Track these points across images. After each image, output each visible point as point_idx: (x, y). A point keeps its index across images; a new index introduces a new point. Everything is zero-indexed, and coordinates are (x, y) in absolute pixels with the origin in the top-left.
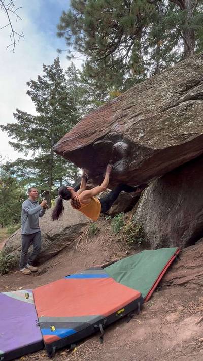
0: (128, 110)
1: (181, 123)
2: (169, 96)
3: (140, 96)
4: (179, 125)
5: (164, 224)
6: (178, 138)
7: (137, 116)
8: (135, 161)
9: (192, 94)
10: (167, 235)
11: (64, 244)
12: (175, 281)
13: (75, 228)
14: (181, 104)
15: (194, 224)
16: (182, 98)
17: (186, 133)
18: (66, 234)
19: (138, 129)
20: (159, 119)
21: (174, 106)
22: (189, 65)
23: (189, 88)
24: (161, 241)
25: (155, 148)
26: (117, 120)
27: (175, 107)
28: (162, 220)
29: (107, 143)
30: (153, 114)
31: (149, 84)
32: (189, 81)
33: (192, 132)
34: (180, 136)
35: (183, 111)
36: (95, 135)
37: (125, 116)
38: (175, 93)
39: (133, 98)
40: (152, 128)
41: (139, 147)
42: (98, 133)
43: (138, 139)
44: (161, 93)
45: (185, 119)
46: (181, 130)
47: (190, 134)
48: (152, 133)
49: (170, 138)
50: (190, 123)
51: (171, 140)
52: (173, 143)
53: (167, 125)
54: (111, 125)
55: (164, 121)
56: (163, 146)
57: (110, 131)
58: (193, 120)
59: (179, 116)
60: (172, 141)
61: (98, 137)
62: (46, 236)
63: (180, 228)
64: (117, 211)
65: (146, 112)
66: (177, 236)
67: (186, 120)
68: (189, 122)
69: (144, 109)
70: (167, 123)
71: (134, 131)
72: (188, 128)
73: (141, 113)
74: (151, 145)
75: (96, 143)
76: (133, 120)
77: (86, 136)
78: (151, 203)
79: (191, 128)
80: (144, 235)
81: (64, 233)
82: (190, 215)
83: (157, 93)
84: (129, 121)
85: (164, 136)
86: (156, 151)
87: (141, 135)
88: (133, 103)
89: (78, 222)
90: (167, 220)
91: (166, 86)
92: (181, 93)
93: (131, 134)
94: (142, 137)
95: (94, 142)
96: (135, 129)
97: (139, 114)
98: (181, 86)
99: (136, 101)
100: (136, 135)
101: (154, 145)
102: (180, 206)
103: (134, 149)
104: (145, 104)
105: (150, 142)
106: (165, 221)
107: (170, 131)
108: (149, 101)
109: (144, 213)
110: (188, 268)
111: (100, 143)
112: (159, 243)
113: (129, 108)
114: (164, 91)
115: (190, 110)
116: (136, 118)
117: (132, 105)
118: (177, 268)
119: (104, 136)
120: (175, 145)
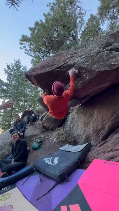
2: (97, 49)
3: (79, 50)
4: (108, 60)
5: (87, 129)
8: (81, 82)
9: (110, 48)
13: (30, 138)
14: (105, 52)
16: (105, 50)
17: (113, 64)
20: (96, 57)
21: (102, 52)
23: (107, 46)
24: (85, 140)
25: (98, 70)
26: (68, 59)
28: (85, 127)
29: (63, 70)
33: (116, 64)
34: (110, 65)
36: (54, 66)
37: (74, 57)
38: (100, 48)
39: (75, 50)
40: (92, 61)
41: (87, 70)
42: (57, 65)
43: (85, 66)
44: (91, 48)
45: (110, 57)
46: (110, 63)
47: (115, 65)
48: (93, 63)
49: (105, 66)
53: (101, 60)
54: (65, 61)
55: (99, 58)
56: (102, 70)
57: (65, 64)
58: (114, 58)
59: (106, 56)
60: (106, 68)
61: (56, 67)
62: (10, 144)
63: (98, 129)
65: (87, 54)
66: (96, 135)
68: (112, 59)
69: (84, 53)
71: (82, 62)
72: (113, 62)
73: (84, 55)
74: (94, 69)
75: (56, 70)
76: (79, 57)
77: (48, 67)
78: (76, 119)
79: (115, 62)
82: (105, 120)
84: (77, 58)
85: (101, 65)
86: (98, 72)
89: (31, 134)
90: (89, 126)
92: (104, 48)
93: (80, 63)
94: (87, 65)
95: (54, 70)
97: (82, 55)
98: (102, 45)
100: (84, 64)
102: (97, 116)
103: (82, 73)
106: (87, 127)
107: (103, 63)
111: (59, 70)
113: (74, 54)
114: (93, 47)
115: (112, 54)
116: (81, 57)
117: (76, 53)
118: (109, 152)
119: (61, 66)
120: (108, 69)
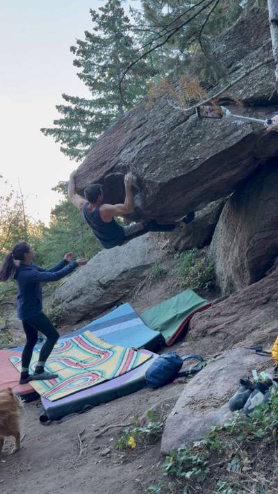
0: (138, 130)
1: (187, 146)
4: (185, 149)
6: (183, 166)
7: (144, 139)
8: (148, 195)
10: (231, 277)
11: (122, 293)
13: (135, 272)
14: (190, 119)
15: (246, 262)
17: (192, 158)
18: (123, 279)
19: (143, 158)
20: (165, 142)
21: (182, 123)
25: (159, 181)
26: (126, 145)
27: (183, 125)
28: (226, 257)
29: (117, 175)
30: (160, 136)
33: (198, 158)
34: (186, 164)
35: (191, 129)
36: (105, 166)
37: (134, 139)
39: (145, 111)
40: (156, 156)
41: (145, 181)
42: (108, 164)
43: (143, 171)
45: (192, 139)
46: (186, 156)
47: (196, 160)
48: (155, 163)
49: (175, 167)
50: (198, 144)
52: (179, 173)
53: (173, 150)
54: (120, 153)
56: (166, 178)
57: (118, 162)
58: (201, 140)
59: (185, 136)
60: (178, 170)
61: (107, 169)
62: (98, 284)
64: (190, 244)
65: (153, 133)
66: (240, 278)
67: (193, 141)
68: (196, 143)
69: (152, 129)
70: (172, 148)
71: (139, 160)
72: (194, 152)
73: (149, 135)
74: (155, 178)
75: (106, 176)
76: (139, 145)
77: (96, 169)
79: (198, 151)
80: (215, 277)
81: (120, 279)
84: (136, 147)
85: (168, 164)
86: (160, 184)
87: (146, 165)
88: (144, 119)
89: (139, 263)
90: (229, 258)
93: (136, 166)
94: (146, 168)
95: (103, 177)
97: (147, 137)
99: (148, 115)
100: (141, 165)
101: (158, 178)
103: (143, 182)
104: (155, 121)
105: (154, 174)
107: (175, 158)
108: (160, 115)
110: (224, 315)
111: (111, 176)
113: (139, 127)
115: (199, 127)
116: (143, 143)
117: (143, 122)
119: (113, 168)
120: (180, 175)
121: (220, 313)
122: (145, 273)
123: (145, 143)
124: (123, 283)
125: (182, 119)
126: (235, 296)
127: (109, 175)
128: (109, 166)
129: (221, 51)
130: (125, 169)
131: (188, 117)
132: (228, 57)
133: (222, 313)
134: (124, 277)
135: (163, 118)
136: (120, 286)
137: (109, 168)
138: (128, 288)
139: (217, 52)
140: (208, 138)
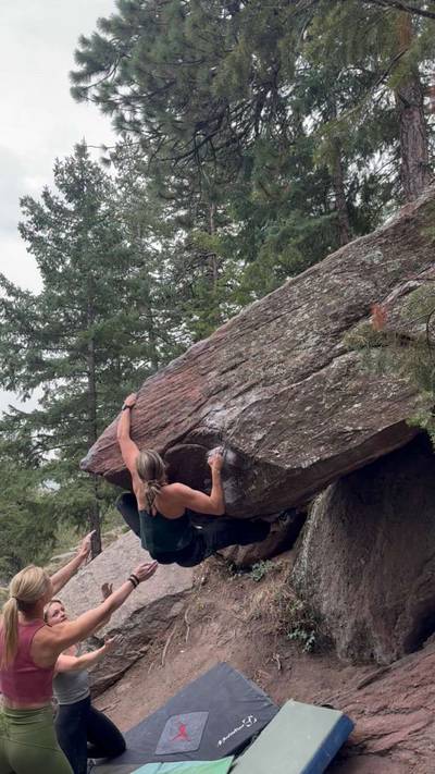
0: (230, 373)
1: (337, 407)
2: (312, 341)
3: (255, 338)
4: (332, 413)
5: (356, 597)
6: (333, 441)
7: (249, 389)
8: (254, 487)
10: (365, 624)
11: (134, 653)
12: (371, 743)
13: (158, 609)
14: (335, 364)
15: (412, 602)
16: (338, 347)
17: (348, 428)
18: (136, 626)
19: (251, 422)
20: (293, 398)
21: (322, 368)
22: (352, 263)
23: (350, 323)
25: (288, 466)
26: (209, 397)
27: (323, 371)
28: (351, 586)
29: (192, 449)
30: (280, 387)
31: (274, 308)
32: (350, 307)
33: (360, 428)
34: (338, 437)
35: (340, 380)
36: (166, 432)
37: (226, 387)
38: (324, 335)
39: (241, 343)
40: (278, 421)
41: (256, 463)
42: (172, 427)
43: (253, 445)
44: (295, 335)
45: (345, 396)
46: (337, 424)
47: (357, 431)
48: (279, 430)
49: (318, 442)
50: (356, 406)
51: (321, 445)
52: (324, 451)
53: (309, 412)
54: (197, 409)
55: (304, 403)
56: (302, 461)
57: (196, 426)
58: (361, 398)
59: (332, 391)
60: (322, 448)
61: (172, 437)
63: (387, 608)
64: (255, 554)
65: (266, 381)
66: (386, 626)
67: (348, 399)
68: (353, 403)
69: (262, 374)
70: (308, 408)
71: (245, 427)
72: (352, 418)
73: (257, 384)
74: (279, 459)
76: (240, 399)
77: (149, 435)
78: (325, 541)
79: (359, 416)
80: (319, 619)
81: (132, 624)
83: (289, 332)
84: (232, 403)
85: (303, 436)
86: (291, 471)
87: (259, 436)
88: (240, 355)
89: (163, 592)
90: (360, 588)
91: (306, 316)
92: (337, 335)
93: (237, 434)
94: (259, 441)
95: (163, 451)
96: (245, 423)
97: (253, 386)
98: (335, 317)
99: (247, 350)
100: (248, 435)
101: (285, 459)
102: (382, 556)
103: (249, 465)
104: (265, 361)
105: (276, 452)
106: (357, 590)
107: (313, 425)
108: (274, 351)
109: (315, 564)
110: (397, 711)
111: (180, 450)
112: (352, 642)
113: (232, 368)
114: (302, 329)
115: (355, 377)
116: (248, 396)
117: (239, 360)
118: (375, 713)
119: (185, 435)
120: (327, 456)
121: (386, 707)
122: (177, 608)
123: (252, 397)
124: (137, 632)
125: (321, 363)
126: (414, 672)
127: (174, 448)
128: (175, 432)
129: (376, 262)
130: (211, 439)
131: (330, 361)
132: (389, 270)
133: (392, 707)
134: (138, 620)
135: (282, 357)
136: (131, 639)
137: (177, 436)
138: (146, 642)
139: (369, 262)
140: (375, 397)
